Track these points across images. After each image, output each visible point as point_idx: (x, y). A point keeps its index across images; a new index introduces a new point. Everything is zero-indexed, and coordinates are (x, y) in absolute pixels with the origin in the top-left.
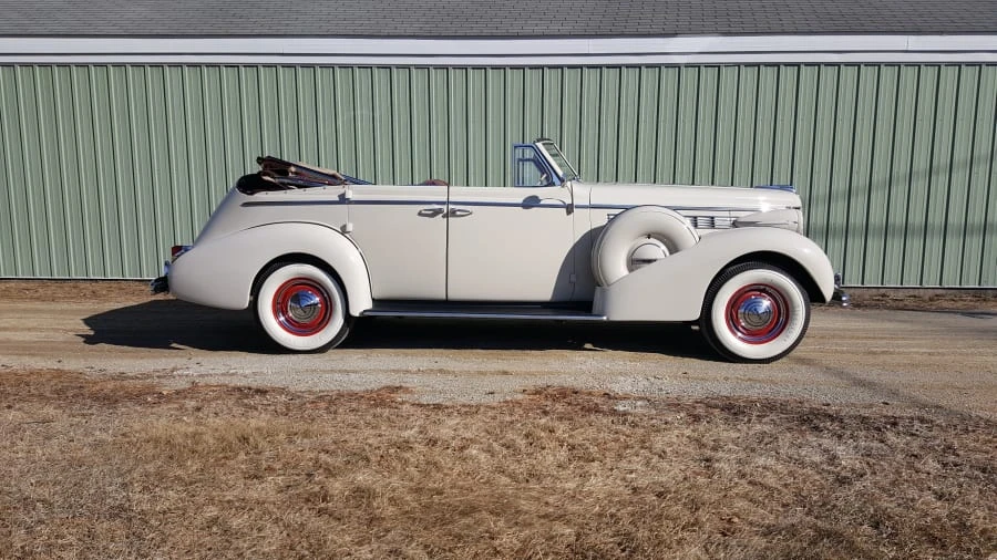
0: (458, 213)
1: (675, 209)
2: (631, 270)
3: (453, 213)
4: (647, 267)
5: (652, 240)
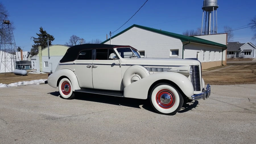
0: (94, 67)
1: (143, 66)
2: (132, 83)
3: (93, 67)
4: (135, 82)
5: (137, 75)
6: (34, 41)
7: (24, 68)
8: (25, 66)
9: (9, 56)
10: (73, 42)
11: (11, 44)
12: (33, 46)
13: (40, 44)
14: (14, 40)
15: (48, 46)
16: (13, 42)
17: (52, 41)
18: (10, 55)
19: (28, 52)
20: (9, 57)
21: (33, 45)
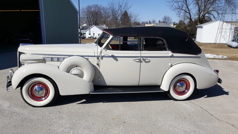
18: (229, 25)
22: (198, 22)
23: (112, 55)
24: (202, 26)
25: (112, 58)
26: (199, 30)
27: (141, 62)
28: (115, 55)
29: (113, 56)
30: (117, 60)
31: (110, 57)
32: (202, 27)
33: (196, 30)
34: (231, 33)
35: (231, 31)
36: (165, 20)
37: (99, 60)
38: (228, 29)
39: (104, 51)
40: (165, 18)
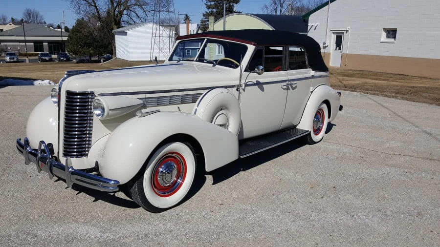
6: (206, 4)
7: (189, 54)
8: (190, 50)
9: (166, 32)
10: (278, 3)
11: (169, 12)
12: (204, 15)
13: (215, 10)
14: (172, 7)
15: (224, 16)
16: (171, 9)
17: (235, 5)
18: (167, 30)
19: (198, 25)
20: (165, 35)
21: (205, 13)
22: (113, 23)
23: (257, 81)
24: (125, 31)
25: (257, 87)
26: (118, 38)
27: (288, 89)
28: (262, 81)
29: (259, 84)
30: (263, 90)
31: (254, 85)
32: (125, 34)
33: (114, 39)
34: (171, 43)
35: (170, 41)
36: (30, 16)
37: (240, 93)
38: (165, 37)
39: (245, 74)
40: (29, 14)
